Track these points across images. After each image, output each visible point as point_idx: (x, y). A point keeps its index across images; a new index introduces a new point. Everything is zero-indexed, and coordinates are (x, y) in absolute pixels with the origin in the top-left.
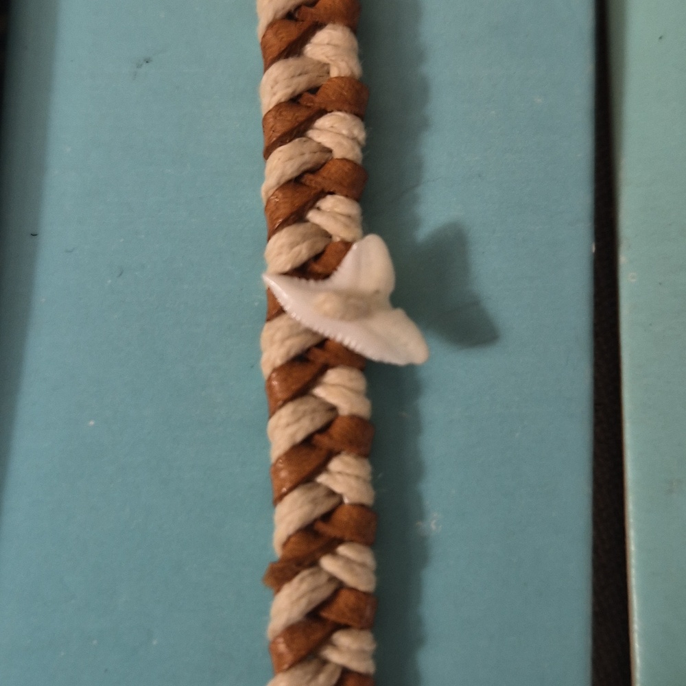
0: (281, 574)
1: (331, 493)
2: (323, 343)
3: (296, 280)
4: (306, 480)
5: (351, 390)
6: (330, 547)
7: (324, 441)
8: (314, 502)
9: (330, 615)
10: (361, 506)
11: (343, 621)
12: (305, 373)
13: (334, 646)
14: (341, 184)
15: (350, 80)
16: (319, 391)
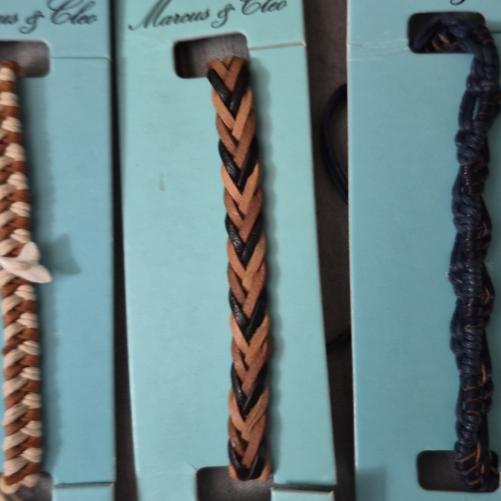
0: (6, 351)
1: (22, 326)
2: (17, 278)
3: (8, 258)
4: (13, 321)
5: (29, 292)
6: (21, 342)
7: (18, 308)
8: (16, 328)
9: (23, 363)
10: (32, 329)
11: (28, 365)
12: (11, 287)
13: (25, 372)
14: (22, 226)
15: (23, 191)
16: (17, 293)
